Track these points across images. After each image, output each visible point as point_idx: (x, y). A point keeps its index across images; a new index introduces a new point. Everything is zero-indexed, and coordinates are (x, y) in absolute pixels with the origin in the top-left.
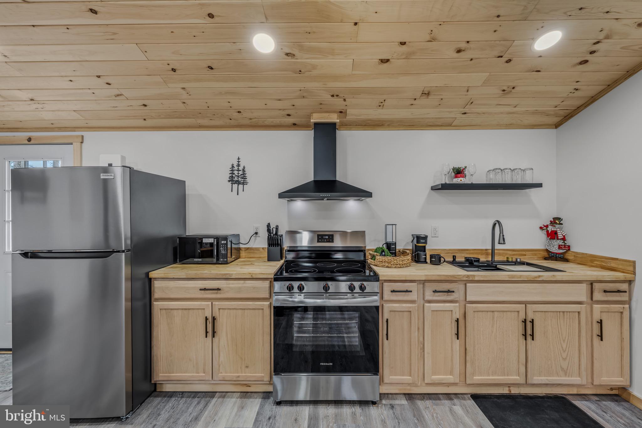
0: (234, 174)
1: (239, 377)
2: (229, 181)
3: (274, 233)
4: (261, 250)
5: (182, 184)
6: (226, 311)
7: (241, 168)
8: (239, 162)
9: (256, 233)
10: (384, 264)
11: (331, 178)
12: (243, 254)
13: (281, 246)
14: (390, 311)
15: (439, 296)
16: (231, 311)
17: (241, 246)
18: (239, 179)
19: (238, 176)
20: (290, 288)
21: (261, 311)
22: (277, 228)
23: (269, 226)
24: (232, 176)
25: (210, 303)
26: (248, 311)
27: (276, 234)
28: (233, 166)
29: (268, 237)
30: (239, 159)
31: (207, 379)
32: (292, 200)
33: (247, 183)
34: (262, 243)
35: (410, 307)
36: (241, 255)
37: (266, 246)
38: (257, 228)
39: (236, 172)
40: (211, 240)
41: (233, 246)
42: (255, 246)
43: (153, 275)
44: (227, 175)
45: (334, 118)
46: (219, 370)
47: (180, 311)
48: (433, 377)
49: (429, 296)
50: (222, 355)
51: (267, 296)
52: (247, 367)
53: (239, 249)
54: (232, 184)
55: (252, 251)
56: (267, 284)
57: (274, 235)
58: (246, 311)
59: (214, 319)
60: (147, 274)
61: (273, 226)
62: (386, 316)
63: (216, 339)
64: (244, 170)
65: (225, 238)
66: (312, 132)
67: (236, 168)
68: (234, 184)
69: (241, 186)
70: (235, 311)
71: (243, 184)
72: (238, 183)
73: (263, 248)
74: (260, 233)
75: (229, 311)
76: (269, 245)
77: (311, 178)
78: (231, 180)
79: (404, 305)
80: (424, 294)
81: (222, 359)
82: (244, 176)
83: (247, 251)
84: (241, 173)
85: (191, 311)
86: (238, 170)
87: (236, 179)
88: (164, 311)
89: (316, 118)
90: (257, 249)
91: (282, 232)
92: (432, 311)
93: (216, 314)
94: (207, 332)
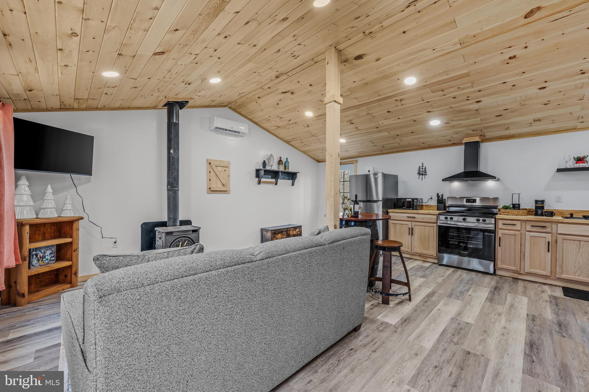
0: (420, 170)
1: (422, 252)
2: (418, 174)
3: (441, 198)
4: (434, 206)
5: (396, 177)
6: (417, 226)
7: (424, 168)
8: (423, 165)
9: (431, 198)
10: (505, 213)
11: (475, 170)
12: (424, 208)
13: (444, 204)
14: (503, 234)
15: (536, 229)
16: (420, 226)
17: (424, 204)
18: (423, 173)
19: (422, 172)
20: (446, 218)
21: (432, 228)
22: (442, 195)
23: (438, 194)
24: (419, 172)
25: (411, 223)
26: (427, 227)
27: (442, 198)
28: (420, 167)
29: (437, 199)
30: (423, 163)
31: (409, 251)
32: (451, 182)
33: (427, 175)
34: (434, 203)
35: (515, 233)
36: (423, 208)
37: (436, 204)
38: (432, 196)
39: (421, 170)
40: (410, 200)
41: (420, 204)
42: (431, 204)
43: (389, 210)
44: (417, 171)
45: (477, 139)
46: (414, 249)
47: (399, 225)
48: (530, 270)
49: (529, 228)
50: (415, 243)
51: (436, 221)
52: (426, 249)
53: (422, 206)
54: (419, 175)
55: (429, 206)
56: (435, 217)
57: (440, 198)
58: (426, 227)
59: (412, 229)
60: (387, 210)
61: (440, 194)
62: (500, 235)
63: (413, 237)
64: (425, 168)
65: (417, 199)
66: (464, 146)
67: (421, 168)
68: (420, 175)
69: (424, 176)
70: (421, 227)
71: (425, 175)
72: (422, 174)
73: (435, 205)
74: (434, 198)
75: (418, 226)
76: (438, 203)
77: (463, 171)
78: (419, 174)
79: (512, 232)
80: (526, 228)
81: (415, 245)
82: (425, 172)
83: (427, 206)
84: (424, 170)
85: (403, 225)
86: (422, 169)
87: (421, 173)
88: (393, 224)
89: (465, 140)
90: (432, 206)
91: (445, 197)
92: (531, 236)
93: (413, 226)
94: (409, 234)
